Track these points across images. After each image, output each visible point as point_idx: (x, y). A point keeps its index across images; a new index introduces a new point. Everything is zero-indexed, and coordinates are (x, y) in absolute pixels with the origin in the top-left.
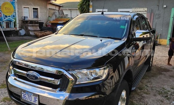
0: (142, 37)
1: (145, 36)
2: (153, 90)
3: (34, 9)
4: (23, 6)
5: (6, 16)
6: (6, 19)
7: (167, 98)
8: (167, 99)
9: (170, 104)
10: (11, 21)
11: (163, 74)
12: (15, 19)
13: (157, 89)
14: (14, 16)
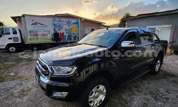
0: (129, 46)
1: (131, 45)
2: (148, 90)
3: (92, 29)
4: (86, 28)
5: (74, 34)
6: (74, 35)
7: (155, 98)
8: (155, 100)
9: (155, 104)
10: (76, 36)
11: (168, 78)
12: (79, 35)
13: (151, 90)
14: (78, 34)
